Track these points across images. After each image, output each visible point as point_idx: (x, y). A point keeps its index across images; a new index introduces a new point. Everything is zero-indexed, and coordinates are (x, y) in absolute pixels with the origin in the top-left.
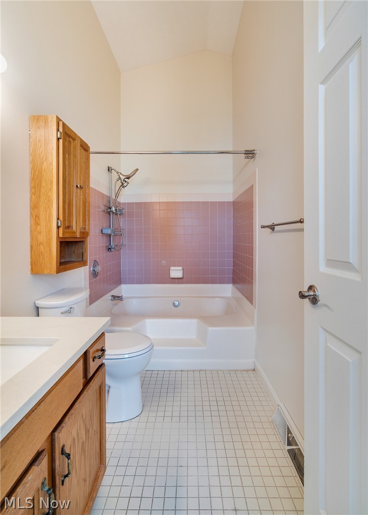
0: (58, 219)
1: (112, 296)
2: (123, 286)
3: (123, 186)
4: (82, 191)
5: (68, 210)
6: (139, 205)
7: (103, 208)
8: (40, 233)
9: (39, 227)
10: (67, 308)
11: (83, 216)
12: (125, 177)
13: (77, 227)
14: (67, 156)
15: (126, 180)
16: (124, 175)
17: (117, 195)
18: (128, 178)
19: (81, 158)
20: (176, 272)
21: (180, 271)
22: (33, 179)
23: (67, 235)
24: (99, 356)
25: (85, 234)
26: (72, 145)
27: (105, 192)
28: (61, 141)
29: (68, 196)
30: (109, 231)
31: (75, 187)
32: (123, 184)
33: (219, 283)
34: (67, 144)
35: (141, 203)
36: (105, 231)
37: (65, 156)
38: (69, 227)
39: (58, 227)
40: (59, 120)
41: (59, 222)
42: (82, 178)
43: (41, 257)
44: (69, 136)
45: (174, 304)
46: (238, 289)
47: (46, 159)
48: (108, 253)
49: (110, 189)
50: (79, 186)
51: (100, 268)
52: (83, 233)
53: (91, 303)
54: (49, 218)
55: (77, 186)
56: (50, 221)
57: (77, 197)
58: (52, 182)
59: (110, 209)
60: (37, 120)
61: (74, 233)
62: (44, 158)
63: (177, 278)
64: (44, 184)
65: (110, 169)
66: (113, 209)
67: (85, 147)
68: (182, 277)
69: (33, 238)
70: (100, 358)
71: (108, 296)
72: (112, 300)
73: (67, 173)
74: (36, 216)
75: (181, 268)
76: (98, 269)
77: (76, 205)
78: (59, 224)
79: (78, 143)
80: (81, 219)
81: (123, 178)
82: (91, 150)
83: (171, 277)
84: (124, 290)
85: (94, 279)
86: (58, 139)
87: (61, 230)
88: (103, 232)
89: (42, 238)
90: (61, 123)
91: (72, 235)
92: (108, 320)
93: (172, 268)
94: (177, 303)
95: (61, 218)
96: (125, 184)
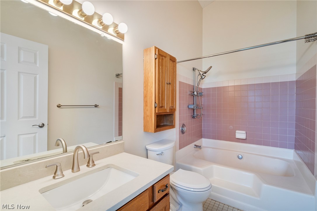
0: (155, 103)
1: (195, 145)
2: (203, 140)
3: (202, 78)
4: (170, 86)
5: (161, 98)
6: (214, 89)
7: (189, 93)
8: (147, 110)
9: (147, 107)
10: (160, 152)
11: (171, 100)
12: (203, 73)
13: (167, 106)
14: (161, 67)
15: (204, 74)
16: (202, 72)
17: (198, 84)
18: (205, 73)
19: (170, 67)
20: (241, 134)
21: (244, 134)
22: (144, 82)
23: (160, 111)
24: (162, 190)
25: (173, 110)
26: (164, 61)
27: (191, 83)
28: (157, 59)
29: (161, 89)
30: (192, 107)
31: (166, 84)
32: (202, 77)
33: (280, 147)
34: (160, 60)
35: (215, 88)
36: (190, 107)
37: (160, 67)
38: (162, 107)
39: (155, 107)
40: (156, 48)
41: (156, 105)
42: (171, 78)
43: (148, 123)
44: (162, 56)
45: (238, 157)
46: (298, 154)
47: (150, 71)
48: (193, 120)
49: (194, 81)
50: (168, 83)
51: (186, 129)
52: (172, 109)
53: (180, 148)
54: (151, 102)
55: (167, 83)
56: (152, 104)
57: (167, 89)
58: (152, 83)
59: (193, 93)
60: (146, 50)
61: (166, 110)
62: (149, 71)
63: (242, 139)
64: (149, 84)
65: (194, 69)
66: (195, 93)
67: (173, 60)
68: (245, 138)
69: (145, 113)
70: (163, 192)
71: (192, 145)
72: (194, 147)
73: (161, 77)
74: (146, 101)
75: (244, 132)
76: (185, 129)
77: (167, 94)
78: (156, 106)
79: (168, 58)
80: (170, 102)
81: (201, 73)
82: (177, 61)
83: (236, 137)
84: (204, 142)
85: (182, 135)
86: (156, 59)
87: (157, 108)
88: (189, 107)
89: (148, 113)
90: (157, 50)
91: (164, 111)
92: (171, 168)
93: (237, 131)
94: (240, 156)
95: (157, 102)
96: (203, 77)
